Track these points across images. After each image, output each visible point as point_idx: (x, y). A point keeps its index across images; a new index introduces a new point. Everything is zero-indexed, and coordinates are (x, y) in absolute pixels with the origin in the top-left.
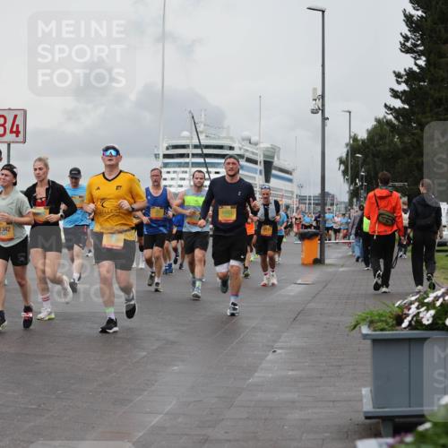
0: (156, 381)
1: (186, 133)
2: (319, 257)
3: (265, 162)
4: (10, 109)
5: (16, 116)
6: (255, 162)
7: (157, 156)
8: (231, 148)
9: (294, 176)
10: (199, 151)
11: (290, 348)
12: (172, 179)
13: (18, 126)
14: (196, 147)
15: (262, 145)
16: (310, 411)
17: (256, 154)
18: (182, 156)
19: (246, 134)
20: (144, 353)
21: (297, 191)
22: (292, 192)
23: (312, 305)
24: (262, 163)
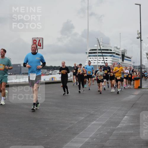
0: (87, 127)
1: (96, 45)
2: (140, 86)
3: (122, 55)
4: (38, 38)
5: (40, 40)
6: (119, 55)
7: (86, 53)
8: (111, 50)
9: (132, 59)
10: (100, 51)
11: (131, 116)
12: (92, 60)
13: (40, 43)
14: (99, 50)
15: (121, 49)
16: (137, 137)
17: (119, 52)
18: (95, 53)
19: (116, 45)
20: (83, 118)
21: (132, 64)
22: (131, 65)
23: (138, 102)
24: (121, 55)
